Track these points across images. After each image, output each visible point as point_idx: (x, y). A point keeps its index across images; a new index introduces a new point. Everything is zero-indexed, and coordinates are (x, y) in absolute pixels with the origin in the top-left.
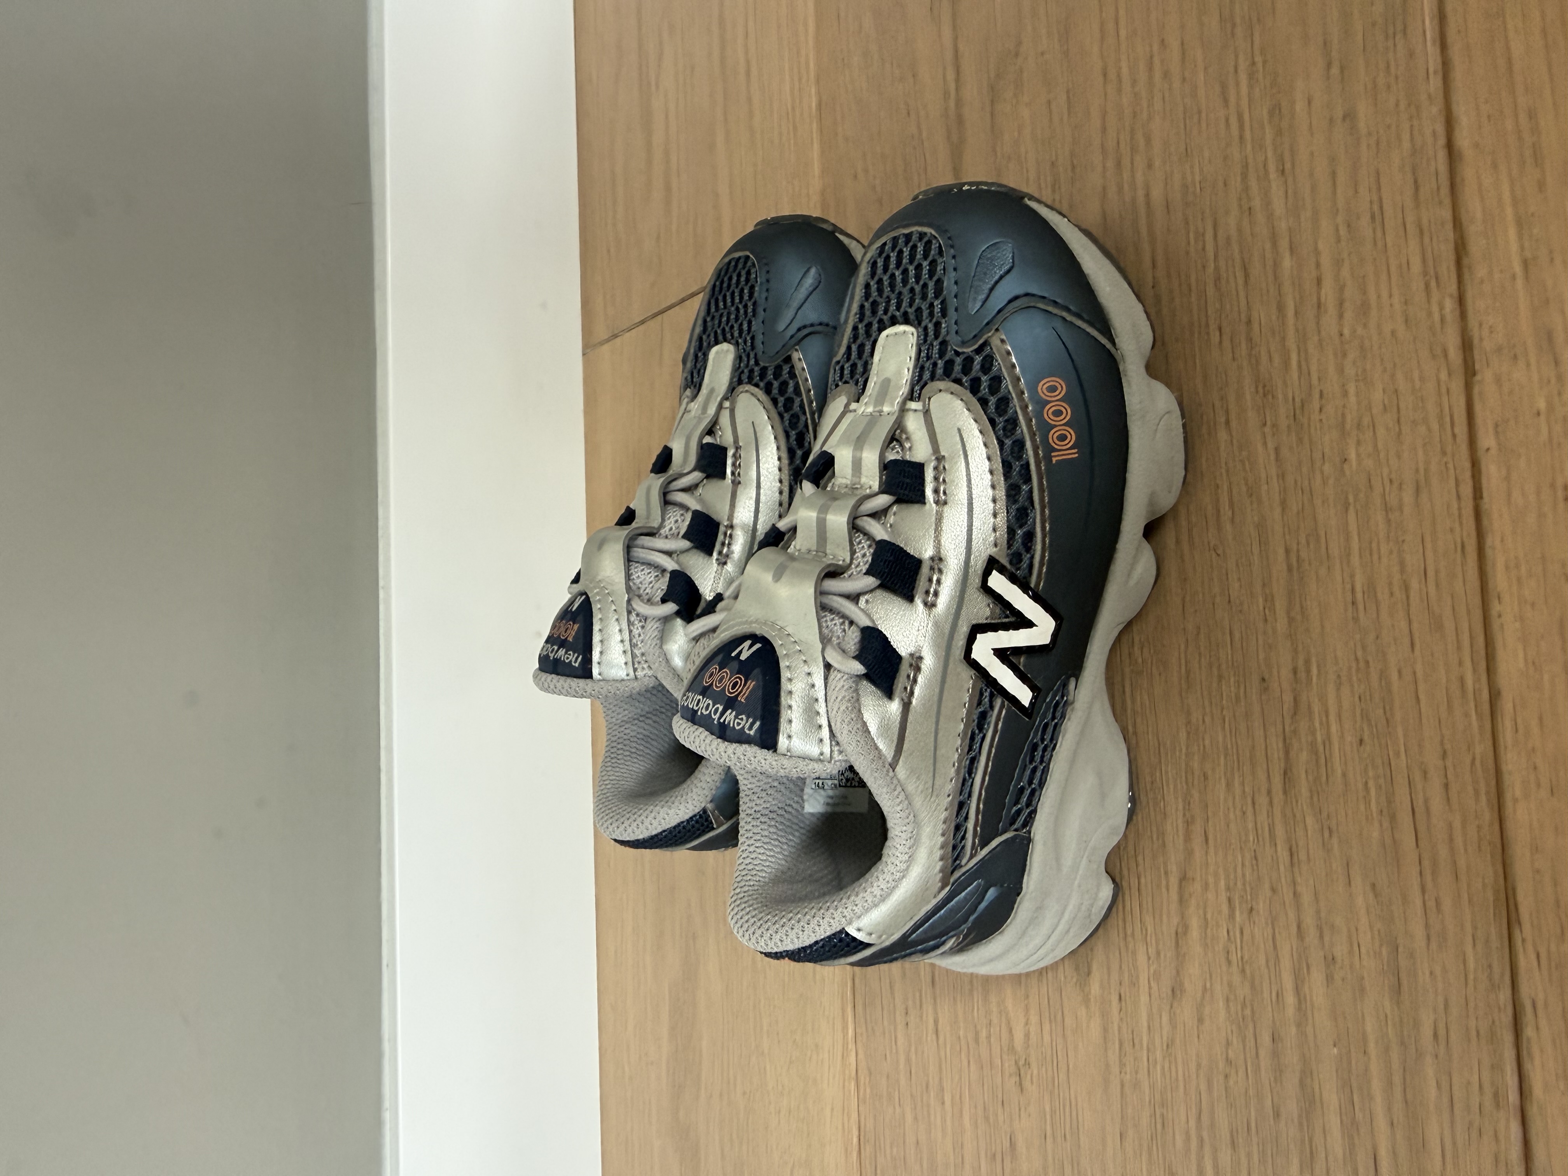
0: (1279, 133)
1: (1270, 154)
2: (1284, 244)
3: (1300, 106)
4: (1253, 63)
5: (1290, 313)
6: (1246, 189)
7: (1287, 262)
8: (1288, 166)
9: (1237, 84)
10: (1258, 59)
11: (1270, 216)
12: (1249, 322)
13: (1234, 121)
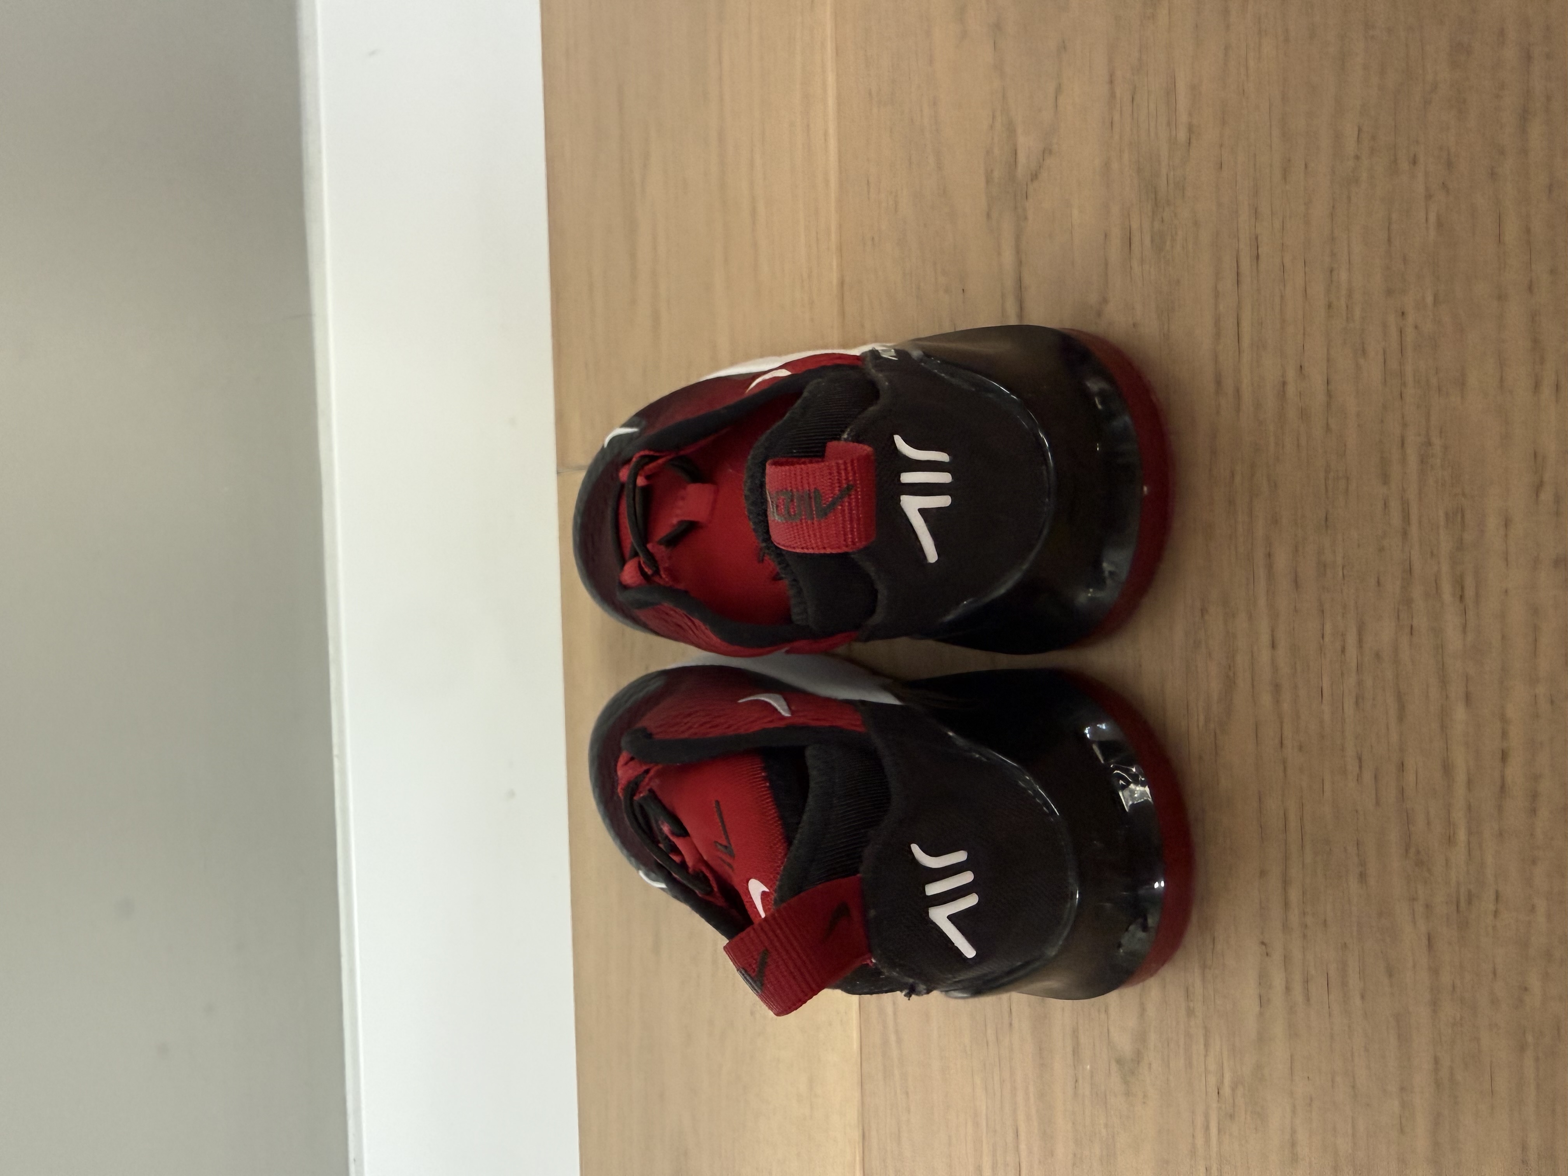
0: (1460, 546)
1: (1445, 568)
2: (1456, 690)
3: (1493, 522)
4: (1429, 444)
5: (1461, 777)
6: (1408, 602)
7: (1460, 713)
8: (1470, 592)
9: (1404, 460)
10: (1437, 441)
11: (1440, 648)
12: (1401, 767)
13: (1395, 506)
